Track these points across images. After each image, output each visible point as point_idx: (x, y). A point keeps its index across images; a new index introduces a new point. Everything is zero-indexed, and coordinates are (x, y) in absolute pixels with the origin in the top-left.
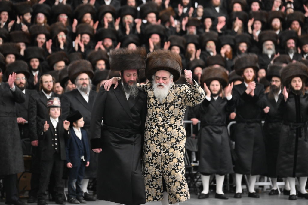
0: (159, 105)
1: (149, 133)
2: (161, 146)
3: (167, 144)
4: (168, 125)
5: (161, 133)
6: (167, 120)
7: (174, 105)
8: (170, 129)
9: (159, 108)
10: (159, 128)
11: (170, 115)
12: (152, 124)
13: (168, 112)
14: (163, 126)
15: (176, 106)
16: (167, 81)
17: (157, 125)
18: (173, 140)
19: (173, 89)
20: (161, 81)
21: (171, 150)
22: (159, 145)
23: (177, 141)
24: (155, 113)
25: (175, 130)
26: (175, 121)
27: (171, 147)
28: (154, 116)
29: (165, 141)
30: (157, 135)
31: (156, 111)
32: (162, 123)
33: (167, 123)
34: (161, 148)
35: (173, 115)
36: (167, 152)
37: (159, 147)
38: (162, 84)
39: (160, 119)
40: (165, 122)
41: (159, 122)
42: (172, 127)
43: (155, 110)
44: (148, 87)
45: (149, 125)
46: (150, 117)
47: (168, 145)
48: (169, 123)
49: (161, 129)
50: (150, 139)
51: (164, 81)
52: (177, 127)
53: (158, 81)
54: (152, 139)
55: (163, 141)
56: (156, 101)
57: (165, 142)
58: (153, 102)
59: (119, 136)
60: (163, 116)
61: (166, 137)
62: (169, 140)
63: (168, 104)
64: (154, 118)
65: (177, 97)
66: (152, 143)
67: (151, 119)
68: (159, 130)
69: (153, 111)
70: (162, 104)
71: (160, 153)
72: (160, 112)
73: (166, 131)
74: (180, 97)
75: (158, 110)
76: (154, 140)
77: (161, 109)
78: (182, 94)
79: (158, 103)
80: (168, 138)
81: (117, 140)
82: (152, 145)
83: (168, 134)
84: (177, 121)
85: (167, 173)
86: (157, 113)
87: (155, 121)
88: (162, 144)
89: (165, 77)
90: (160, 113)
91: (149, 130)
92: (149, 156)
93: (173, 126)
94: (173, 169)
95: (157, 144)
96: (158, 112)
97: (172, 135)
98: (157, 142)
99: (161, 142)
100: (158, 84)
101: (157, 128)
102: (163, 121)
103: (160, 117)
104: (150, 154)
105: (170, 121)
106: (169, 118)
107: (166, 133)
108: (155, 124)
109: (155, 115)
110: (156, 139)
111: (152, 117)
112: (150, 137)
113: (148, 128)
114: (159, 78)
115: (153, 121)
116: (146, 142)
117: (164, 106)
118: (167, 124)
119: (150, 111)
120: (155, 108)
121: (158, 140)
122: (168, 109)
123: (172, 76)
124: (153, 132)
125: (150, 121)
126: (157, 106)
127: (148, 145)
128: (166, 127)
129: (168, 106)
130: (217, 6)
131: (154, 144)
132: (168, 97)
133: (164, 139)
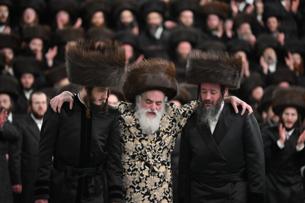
1: (130, 177)
2: (150, 195)
5: (151, 175)
6: (159, 155)
8: (162, 168)
9: (147, 140)
11: (162, 148)
12: (135, 165)
13: (159, 144)
14: (155, 165)
16: (160, 106)
17: (147, 164)
18: (166, 185)
22: (148, 193)
23: (170, 185)
24: (141, 148)
26: (168, 156)
27: (164, 197)
28: (138, 151)
29: (156, 187)
31: (142, 145)
32: (153, 160)
33: (159, 159)
34: (151, 198)
39: (150, 154)
40: (156, 159)
41: (150, 160)
42: (165, 166)
43: (139, 143)
47: (160, 194)
48: (161, 160)
50: (131, 186)
52: (169, 165)
54: (136, 186)
55: (153, 188)
56: (141, 130)
57: (156, 189)
58: (135, 133)
60: (153, 151)
61: (158, 180)
62: (161, 185)
63: (161, 133)
64: (138, 155)
66: (135, 191)
68: (149, 171)
69: (137, 145)
72: (147, 145)
74: (173, 120)
75: (144, 143)
77: (148, 140)
80: (160, 183)
83: (160, 175)
86: (143, 147)
87: (144, 158)
88: (151, 193)
90: (148, 147)
91: (130, 173)
93: (166, 163)
95: (144, 192)
96: (146, 145)
98: (143, 190)
99: (150, 189)
101: (147, 168)
103: (150, 153)
105: (162, 156)
106: (161, 152)
107: (158, 175)
108: (143, 163)
109: (140, 150)
111: (136, 154)
112: (131, 184)
117: (155, 136)
118: (160, 162)
120: (140, 140)
121: (146, 187)
122: (160, 139)
128: (158, 167)
129: (160, 136)
133: (155, 185)
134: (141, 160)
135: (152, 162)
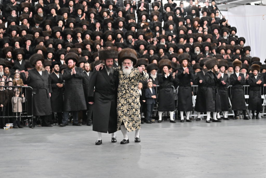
0: (126, 78)
1: (120, 93)
2: (127, 100)
3: (130, 99)
4: (131, 89)
7: (134, 79)
8: (132, 91)
9: (126, 80)
10: (126, 90)
11: (132, 84)
13: (131, 82)
14: (128, 90)
15: (135, 80)
16: (130, 65)
17: (125, 89)
18: (133, 98)
19: (133, 70)
20: (127, 65)
21: (132, 104)
22: (126, 100)
23: (135, 98)
25: (134, 92)
26: (134, 87)
27: (132, 102)
30: (125, 95)
31: (124, 82)
32: (128, 88)
33: (130, 88)
34: (127, 102)
35: (134, 84)
36: (130, 104)
37: (126, 101)
38: (128, 66)
39: (126, 86)
40: (129, 88)
42: (133, 90)
43: (123, 81)
44: (119, 69)
45: (121, 89)
46: (121, 85)
47: (131, 101)
48: (131, 88)
49: (127, 91)
50: (121, 97)
51: (129, 65)
52: (135, 90)
53: (125, 65)
54: (122, 97)
55: (128, 98)
56: (124, 76)
59: (104, 95)
60: (128, 84)
61: (130, 95)
62: (131, 97)
63: (131, 78)
65: (135, 75)
66: (122, 99)
67: (121, 86)
68: (126, 92)
69: (123, 82)
70: (127, 78)
71: (126, 104)
73: (130, 92)
74: (136, 75)
75: (125, 81)
76: (123, 97)
78: (138, 73)
79: (125, 77)
80: (131, 96)
81: (103, 98)
82: (121, 100)
83: (131, 94)
84: (135, 87)
85: (129, 115)
86: (125, 83)
87: (124, 87)
88: (127, 99)
89: (129, 63)
90: (126, 83)
91: (120, 92)
92: (119, 106)
94: (133, 114)
95: (125, 99)
97: (133, 95)
98: (125, 98)
100: (126, 66)
101: (125, 90)
102: (128, 87)
104: (120, 104)
106: (131, 85)
107: (130, 94)
108: (124, 88)
109: (124, 84)
110: (124, 96)
112: (120, 96)
113: (120, 91)
114: (126, 63)
115: (122, 87)
116: (118, 99)
117: (129, 79)
119: (121, 82)
120: (124, 80)
121: (125, 97)
122: (130, 81)
123: (132, 62)
124: (122, 93)
125: (121, 87)
126: (125, 79)
127: (119, 100)
128: (130, 90)
129: (130, 79)
130: (171, 30)
131: (123, 99)
132: (130, 74)
133: (129, 97)
134: (123, 87)
135: (126, 88)
